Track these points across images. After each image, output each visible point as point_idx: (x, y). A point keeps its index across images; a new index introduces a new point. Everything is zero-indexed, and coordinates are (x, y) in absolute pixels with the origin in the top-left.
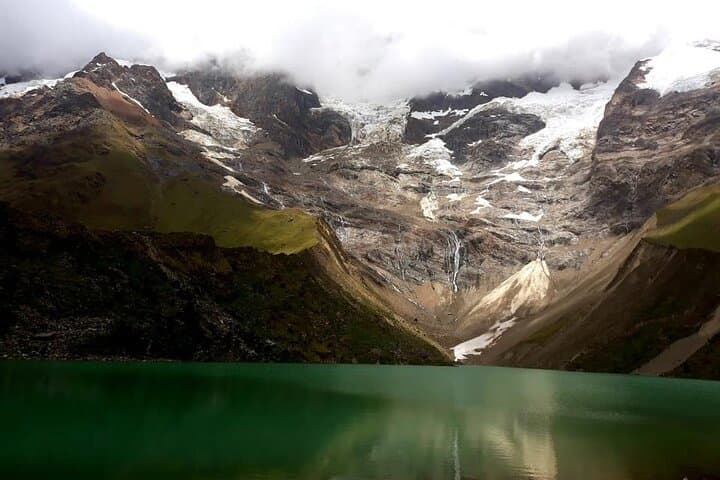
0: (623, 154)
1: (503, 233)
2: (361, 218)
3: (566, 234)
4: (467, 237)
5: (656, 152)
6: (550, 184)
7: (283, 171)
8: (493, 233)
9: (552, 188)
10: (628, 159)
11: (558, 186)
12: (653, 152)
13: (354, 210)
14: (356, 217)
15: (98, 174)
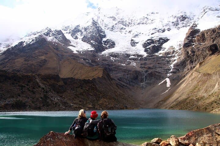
1: (157, 71)
2: (117, 68)
4: (147, 72)
7: (95, 56)
8: (155, 71)
13: (115, 66)
14: (116, 68)
15: (45, 59)
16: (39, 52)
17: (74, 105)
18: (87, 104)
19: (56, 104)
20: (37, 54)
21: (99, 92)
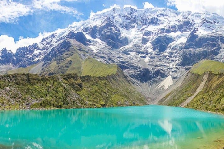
0: (189, 50)
3: (176, 69)
4: (155, 70)
5: (196, 50)
6: (174, 56)
8: (160, 69)
9: (174, 57)
10: (190, 51)
11: (176, 57)
12: (195, 50)
13: (128, 63)
14: (129, 65)
15: (71, 60)
16: (66, 54)
17: (89, 102)
18: (100, 101)
19: (74, 102)
20: (65, 56)
21: (112, 89)
